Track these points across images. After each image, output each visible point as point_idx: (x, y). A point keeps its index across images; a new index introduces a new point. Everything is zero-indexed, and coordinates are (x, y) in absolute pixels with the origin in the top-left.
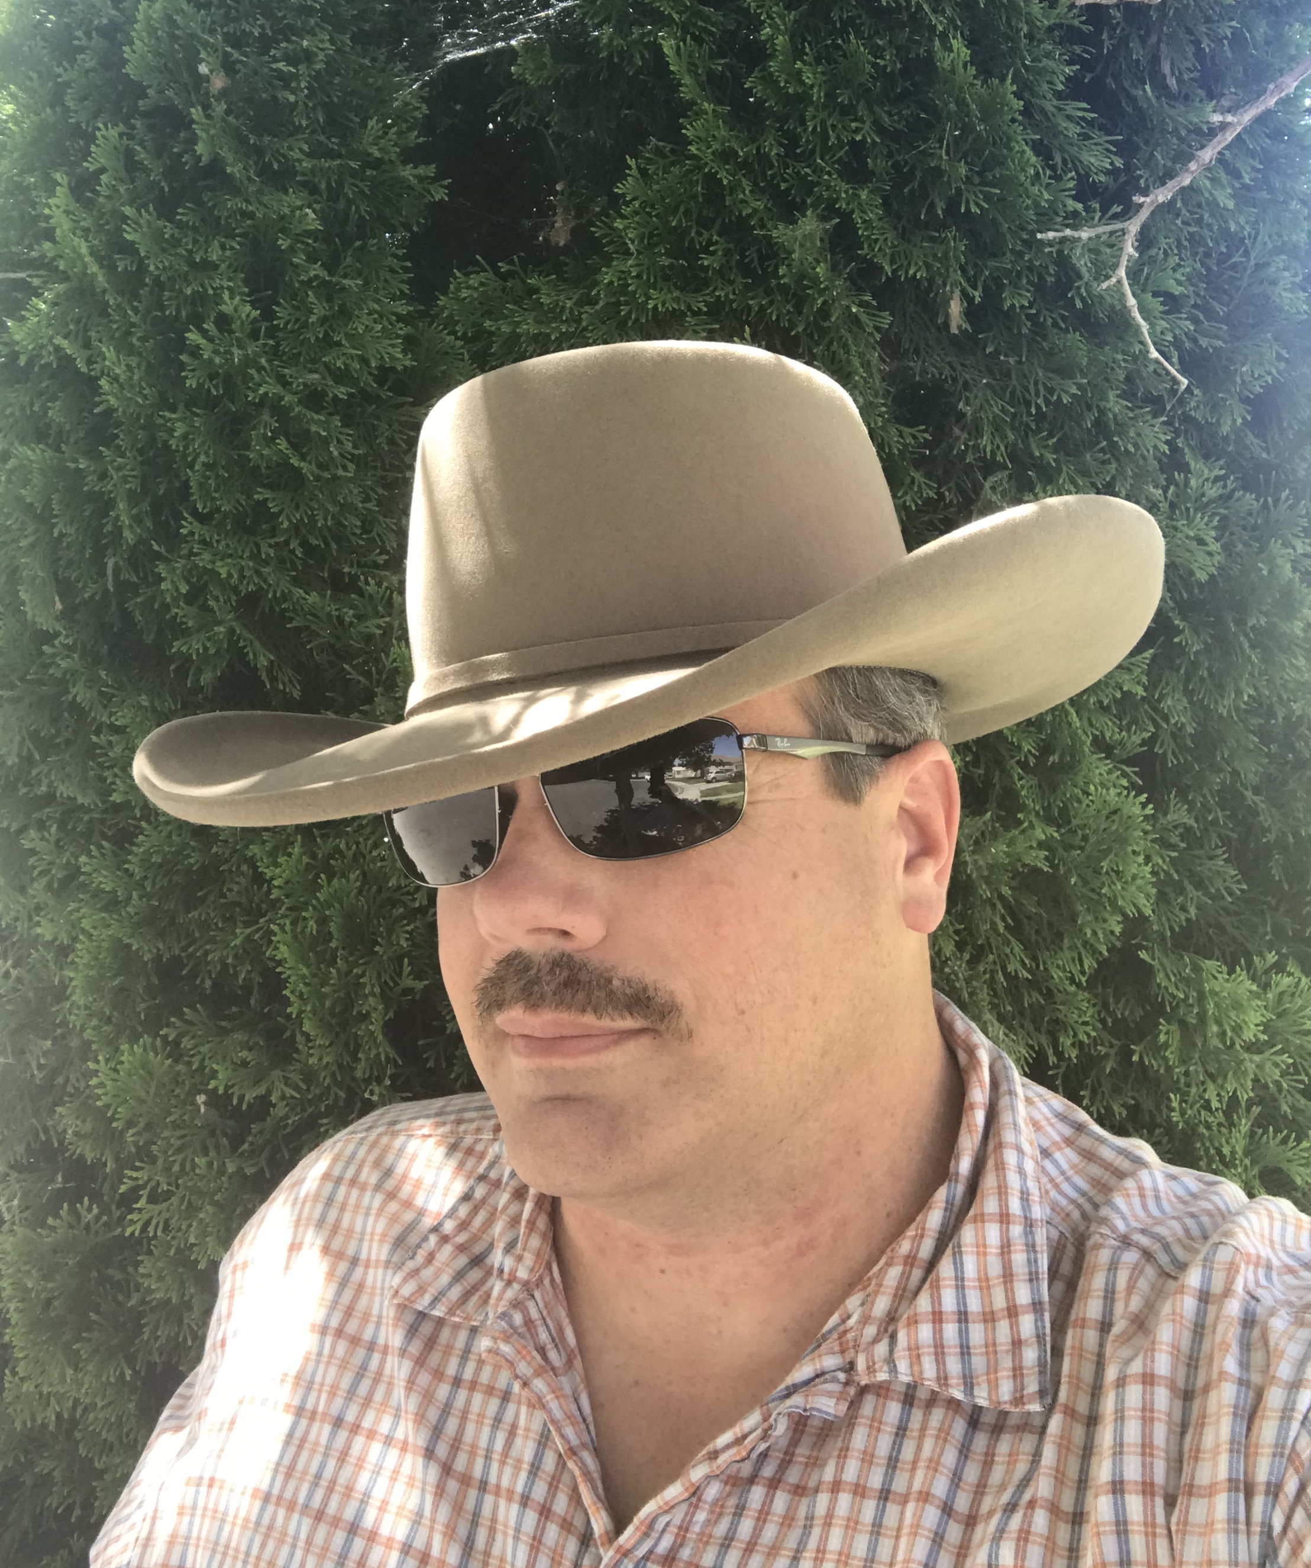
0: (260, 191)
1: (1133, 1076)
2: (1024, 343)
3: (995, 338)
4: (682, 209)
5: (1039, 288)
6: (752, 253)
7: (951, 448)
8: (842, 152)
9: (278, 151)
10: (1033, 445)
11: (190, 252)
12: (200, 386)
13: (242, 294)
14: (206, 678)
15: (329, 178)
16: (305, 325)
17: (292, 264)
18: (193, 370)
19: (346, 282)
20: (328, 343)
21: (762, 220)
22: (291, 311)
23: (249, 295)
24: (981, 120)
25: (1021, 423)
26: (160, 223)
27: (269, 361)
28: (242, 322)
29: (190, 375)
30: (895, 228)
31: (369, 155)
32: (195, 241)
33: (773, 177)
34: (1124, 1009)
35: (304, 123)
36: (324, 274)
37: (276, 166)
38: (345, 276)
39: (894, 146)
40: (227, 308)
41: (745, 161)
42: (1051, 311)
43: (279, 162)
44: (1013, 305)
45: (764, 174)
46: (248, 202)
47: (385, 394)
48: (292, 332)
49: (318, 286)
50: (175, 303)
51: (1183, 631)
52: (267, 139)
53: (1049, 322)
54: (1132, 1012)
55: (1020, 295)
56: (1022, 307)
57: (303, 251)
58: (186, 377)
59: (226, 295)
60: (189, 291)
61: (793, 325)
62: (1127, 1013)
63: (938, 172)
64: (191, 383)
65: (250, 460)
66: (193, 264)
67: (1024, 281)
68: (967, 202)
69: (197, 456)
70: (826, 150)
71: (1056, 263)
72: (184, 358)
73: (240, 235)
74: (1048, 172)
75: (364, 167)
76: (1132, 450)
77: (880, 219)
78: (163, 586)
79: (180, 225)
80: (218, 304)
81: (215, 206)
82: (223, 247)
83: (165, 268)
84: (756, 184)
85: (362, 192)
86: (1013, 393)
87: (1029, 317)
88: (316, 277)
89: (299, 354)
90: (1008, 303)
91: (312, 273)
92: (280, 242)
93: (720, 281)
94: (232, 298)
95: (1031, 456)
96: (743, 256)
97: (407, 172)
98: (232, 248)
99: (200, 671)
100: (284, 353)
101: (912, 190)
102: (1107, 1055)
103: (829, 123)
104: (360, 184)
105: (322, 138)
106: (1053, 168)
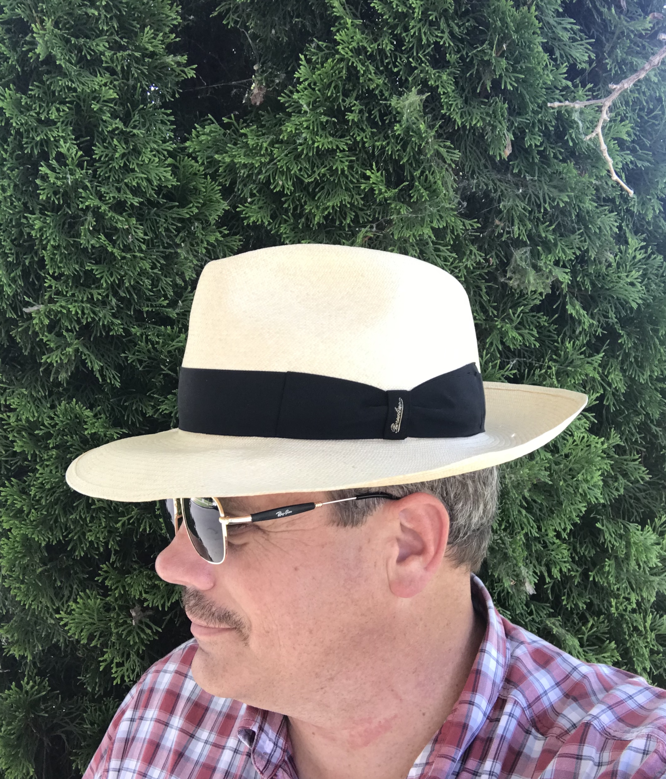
0: (80, 74)
1: (589, 586)
2: (537, 168)
3: (518, 164)
4: (333, 85)
5: (546, 134)
6: (375, 112)
7: (493, 231)
8: (430, 49)
9: (90, 48)
10: (542, 231)
11: (38, 114)
12: (48, 198)
13: (72, 139)
14: (63, 376)
15: (122, 64)
16: (112, 159)
17: (102, 120)
18: (44, 189)
19: (135, 131)
20: (127, 169)
21: (381, 91)
22: (103, 149)
23: (75, 140)
24: (516, 32)
25: (534, 217)
26: (18, 95)
27: (90, 181)
28: (72, 158)
29: (42, 192)
30: (462, 97)
31: (147, 49)
32: (40, 107)
33: (388, 64)
34: (585, 550)
35: (105, 28)
36: (121, 125)
37: (89, 58)
38: (135, 127)
39: (460, 45)
40: (63, 150)
41: (371, 55)
42: (552, 148)
43: (90, 54)
44: (531, 145)
45: (382, 62)
46: (73, 82)
47: (162, 201)
48: (104, 163)
49: (119, 134)
50: (30, 146)
51: (623, 336)
52: (82, 41)
53: (552, 155)
54: (589, 552)
55: (535, 138)
56: (536, 145)
57: (109, 111)
58: (40, 194)
59: (62, 142)
60: (38, 139)
61: (400, 158)
62: (586, 553)
63: (488, 63)
64: (43, 197)
65: (81, 244)
66: (39, 121)
67: (537, 129)
68: (505, 83)
69: (49, 241)
70: (420, 46)
71: (557, 119)
72: (38, 181)
73: (69, 102)
74: (552, 63)
75: (144, 56)
76: (598, 231)
77: (453, 91)
78: (34, 322)
79: (31, 97)
80: (57, 147)
81: (51, 83)
82: (58, 110)
83: (22, 124)
84: (377, 68)
85: (143, 73)
86: (530, 198)
87: (539, 153)
88: (117, 128)
89: (109, 177)
90: (529, 144)
91: (114, 126)
92: (93, 106)
93: (356, 129)
94: (65, 143)
95: (540, 236)
96: (370, 114)
97: (170, 59)
98: (64, 111)
99: (57, 372)
100: (100, 176)
101: (472, 74)
102: (575, 576)
103: (423, 31)
104: (141, 67)
105: (117, 38)
106: (555, 60)
